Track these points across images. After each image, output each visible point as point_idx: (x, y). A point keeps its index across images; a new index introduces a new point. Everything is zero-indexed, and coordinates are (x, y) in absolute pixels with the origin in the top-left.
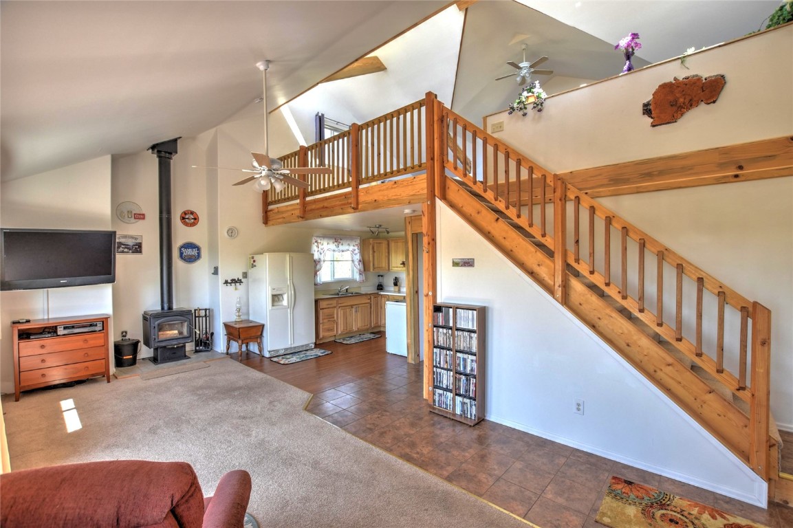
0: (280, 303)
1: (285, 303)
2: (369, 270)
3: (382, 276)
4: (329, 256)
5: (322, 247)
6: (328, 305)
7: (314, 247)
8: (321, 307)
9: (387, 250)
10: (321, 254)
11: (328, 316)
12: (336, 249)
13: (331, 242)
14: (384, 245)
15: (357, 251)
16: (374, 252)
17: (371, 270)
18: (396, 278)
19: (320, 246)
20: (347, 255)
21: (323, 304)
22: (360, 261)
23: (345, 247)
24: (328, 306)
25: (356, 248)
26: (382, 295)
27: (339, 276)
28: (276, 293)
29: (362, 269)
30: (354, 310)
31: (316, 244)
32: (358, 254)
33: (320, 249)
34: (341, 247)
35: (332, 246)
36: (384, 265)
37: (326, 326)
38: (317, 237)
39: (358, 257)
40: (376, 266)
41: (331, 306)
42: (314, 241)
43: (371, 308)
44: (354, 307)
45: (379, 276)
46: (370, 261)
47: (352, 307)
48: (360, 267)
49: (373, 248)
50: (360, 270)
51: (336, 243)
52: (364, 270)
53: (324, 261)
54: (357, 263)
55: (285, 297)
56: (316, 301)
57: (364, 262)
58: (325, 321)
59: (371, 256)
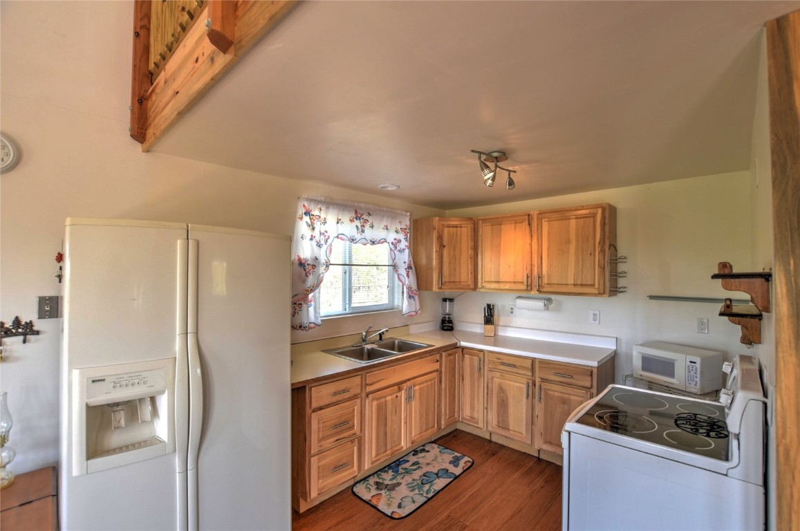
0: (139, 433)
1: (161, 428)
2: (429, 288)
3: (451, 300)
4: (338, 252)
5: (323, 228)
6: (335, 394)
7: (302, 227)
8: (314, 405)
9: (471, 244)
10: (319, 245)
11: (336, 426)
12: (358, 236)
13: (346, 218)
14: (465, 232)
15: (404, 244)
16: (442, 246)
17: (435, 288)
18: (489, 306)
19: (317, 225)
20: (382, 254)
21: (319, 396)
22: (410, 267)
23: (377, 233)
24: (335, 399)
25: (401, 236)
26: (463, 348)
27: (361, 300)
28: (104, 396)
29: (414, 287)
30: (403, 394)
31: (306, 219)
32: (407, 251)
33: (316, 233)
34: (369, 234)
35: (349, 228)
36: (464, 278)
37: (331, 458)
38: (311, 200)
39: (404, 258)
40: (446, 279)
41: (347, 395)
42: (301, 211)
43: (441, 381)
44: (405, 386)
45: (445, 300)
46: (430, 268)
47: (400, 390)
48: (410, 281)
49: (440, 238)
50: (409, 288)
51: (357, 223)
52: (419, 287)
53: (328, 265)
54: (403, 272)
55: (163, 402)
56: (299, 392)
57: (418, 270)
58: (328, 443)
59: (434, 256)
